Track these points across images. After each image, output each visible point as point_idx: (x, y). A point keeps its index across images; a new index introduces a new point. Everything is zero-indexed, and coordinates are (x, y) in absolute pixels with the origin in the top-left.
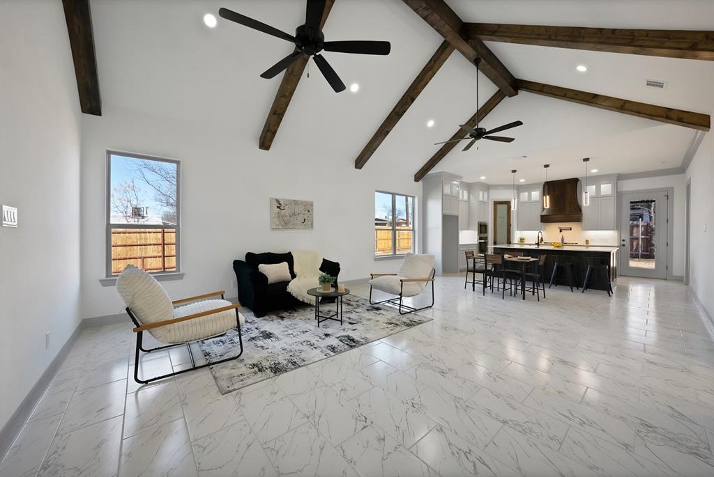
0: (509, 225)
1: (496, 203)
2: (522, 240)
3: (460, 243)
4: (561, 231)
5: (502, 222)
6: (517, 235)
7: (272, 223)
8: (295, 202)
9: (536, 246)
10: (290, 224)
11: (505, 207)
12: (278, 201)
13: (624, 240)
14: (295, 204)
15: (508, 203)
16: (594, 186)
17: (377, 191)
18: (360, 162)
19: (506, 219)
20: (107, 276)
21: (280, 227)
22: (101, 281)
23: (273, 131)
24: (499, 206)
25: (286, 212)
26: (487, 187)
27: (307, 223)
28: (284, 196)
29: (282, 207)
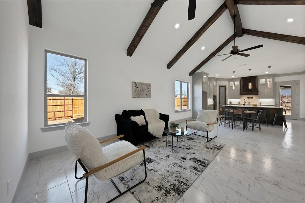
0: (226, 96)
1: (220, 87)
2: (230, 103)
3: (208, 104)
4: (248, 99)
5: (223, 95)
6: (229, 100)
7: (132, 94)
8: (143, 84)
9: (243, 105)
10: (141, 95)
11: (224, 88)
12: (135, 83)
13: (277, 103)
14: (143, 85)
15: (225, 87)
16: (264, 79)
17: (176, 80)
18: (169, 66)
19: (224, 93)
20: (45, 126)
21: (136, 97)
22: (41, 129)
23: (135, 46)
24: (221, 88)
25: (139, 89)
26: (217, 80)
27: (148, 94)
28: (138, 80)
29: (137, 87)
